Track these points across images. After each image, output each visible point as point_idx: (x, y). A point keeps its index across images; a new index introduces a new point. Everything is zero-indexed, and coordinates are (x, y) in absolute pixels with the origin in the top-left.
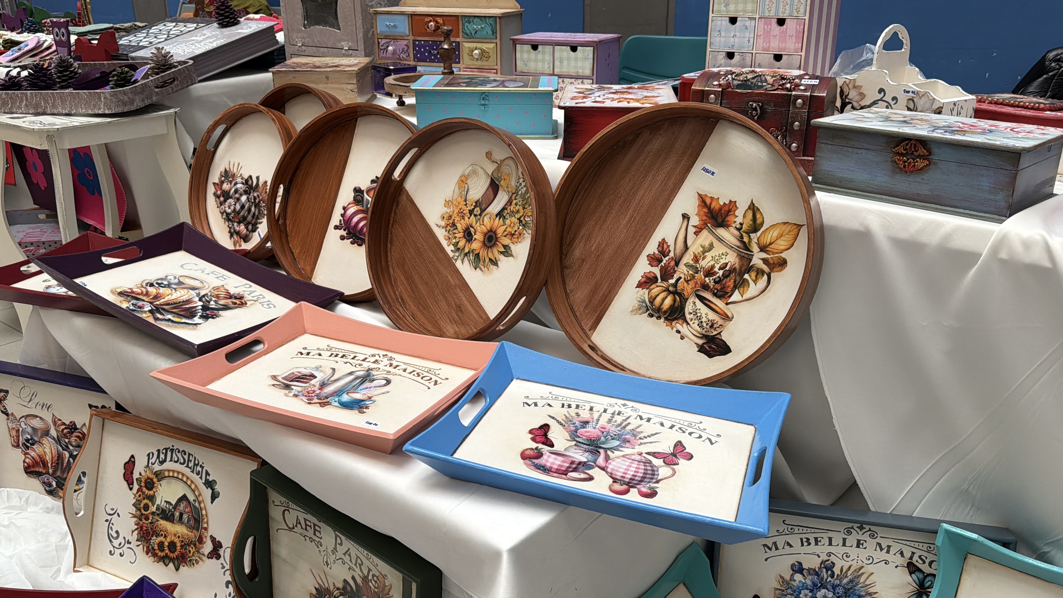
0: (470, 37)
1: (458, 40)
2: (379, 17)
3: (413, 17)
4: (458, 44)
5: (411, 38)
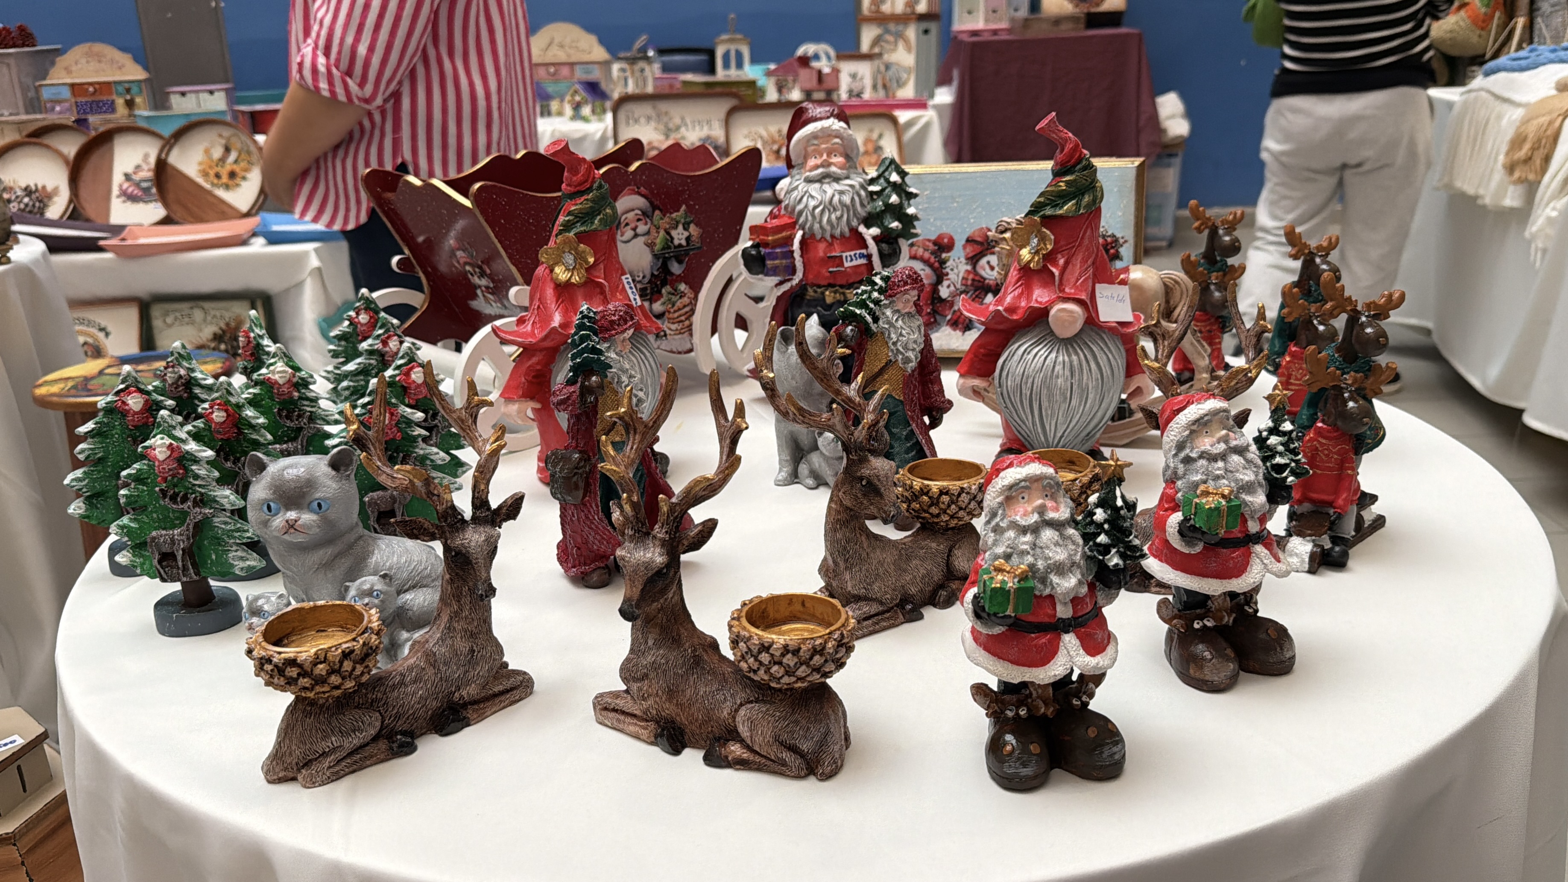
1: (110, 98)
2: (50, 89)
3: (74, 87)
4: (113, 101)
5: (73, 100)
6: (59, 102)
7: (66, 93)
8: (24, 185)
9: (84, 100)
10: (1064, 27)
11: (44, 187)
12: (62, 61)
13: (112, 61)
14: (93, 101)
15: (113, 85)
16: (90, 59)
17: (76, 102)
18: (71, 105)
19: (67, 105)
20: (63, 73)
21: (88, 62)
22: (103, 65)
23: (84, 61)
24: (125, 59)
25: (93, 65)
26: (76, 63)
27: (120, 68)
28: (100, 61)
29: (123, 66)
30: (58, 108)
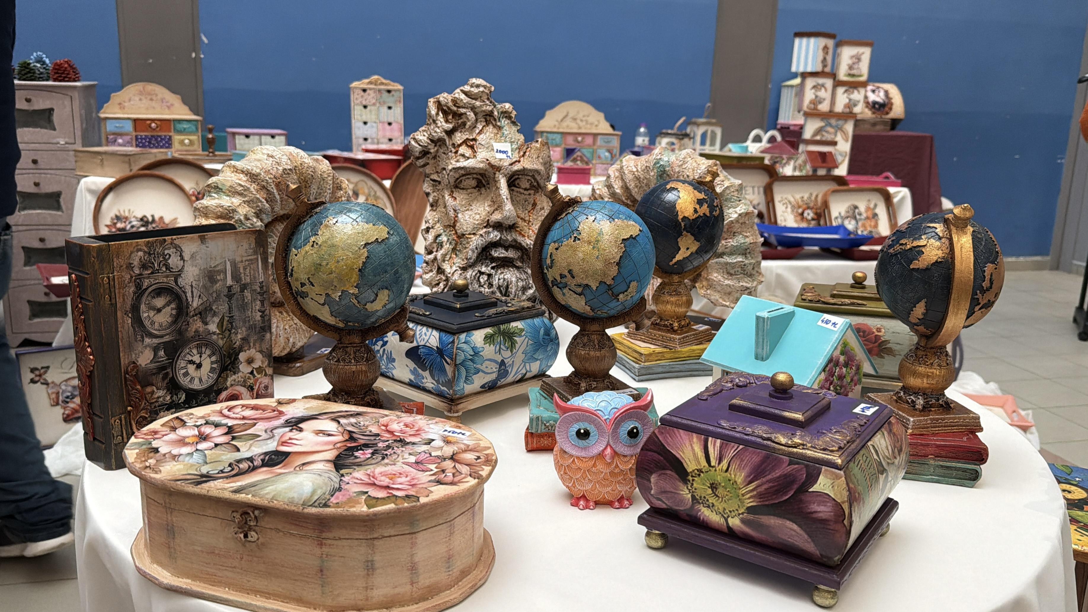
0: (180, 132)
1: (170, 134)
2: (108, 122)
3: (137, 122)
4: (170, 137)
5: (134, 134)
6: (121, 135)
7: (129, 127)
8: (140, 216)
9: (143, 134)
10: (878, 127)
11: (161, 218)
12: (116, 97)
13: (162, 100)
14: (152, 136)
15: (172, 122)
16: (143, 98)
17: (136, 136)
18: (131, 139)
19: (127, 138)
20: (117, 109)
21: (140, 100)
22: (154, 104)
23: (137, 98)
24: (175, 100)
25: (146, 102)
26: (130, 100)
27: (169, 107)
28: (151, 100)
29: (172, 105)
30: (120, 141)
